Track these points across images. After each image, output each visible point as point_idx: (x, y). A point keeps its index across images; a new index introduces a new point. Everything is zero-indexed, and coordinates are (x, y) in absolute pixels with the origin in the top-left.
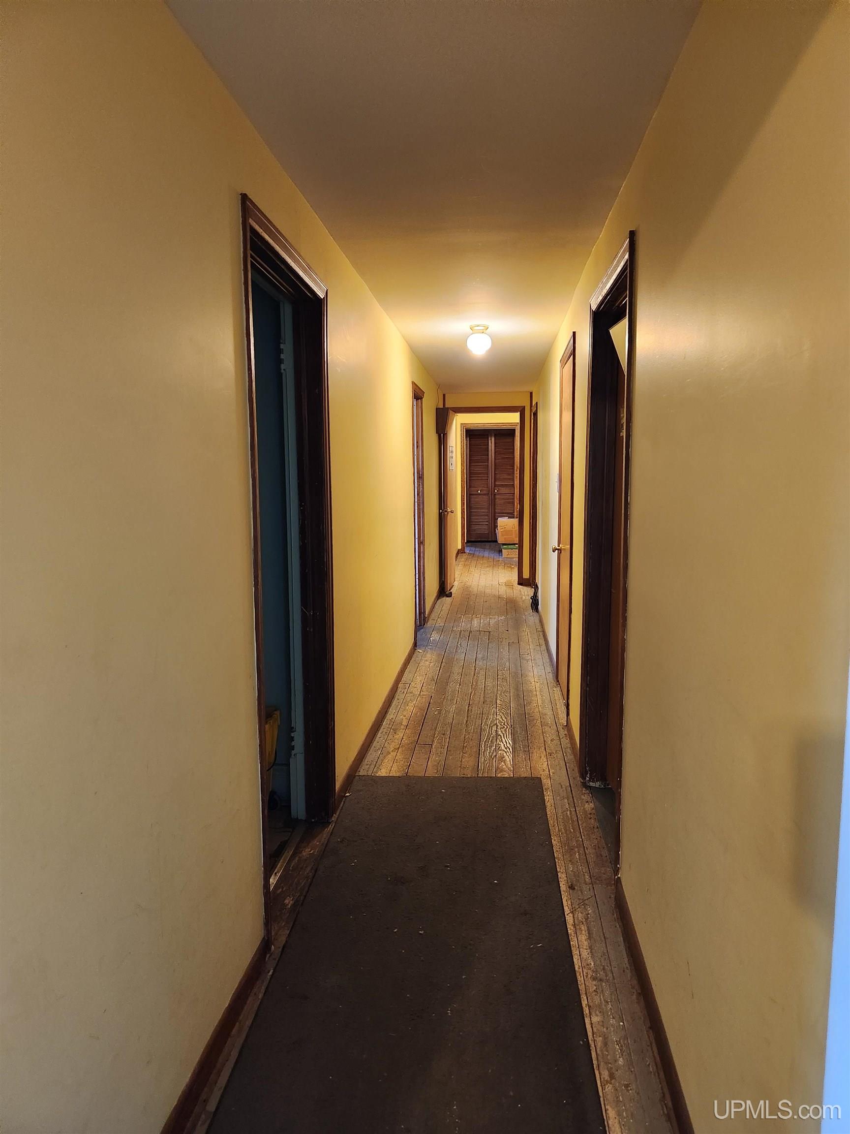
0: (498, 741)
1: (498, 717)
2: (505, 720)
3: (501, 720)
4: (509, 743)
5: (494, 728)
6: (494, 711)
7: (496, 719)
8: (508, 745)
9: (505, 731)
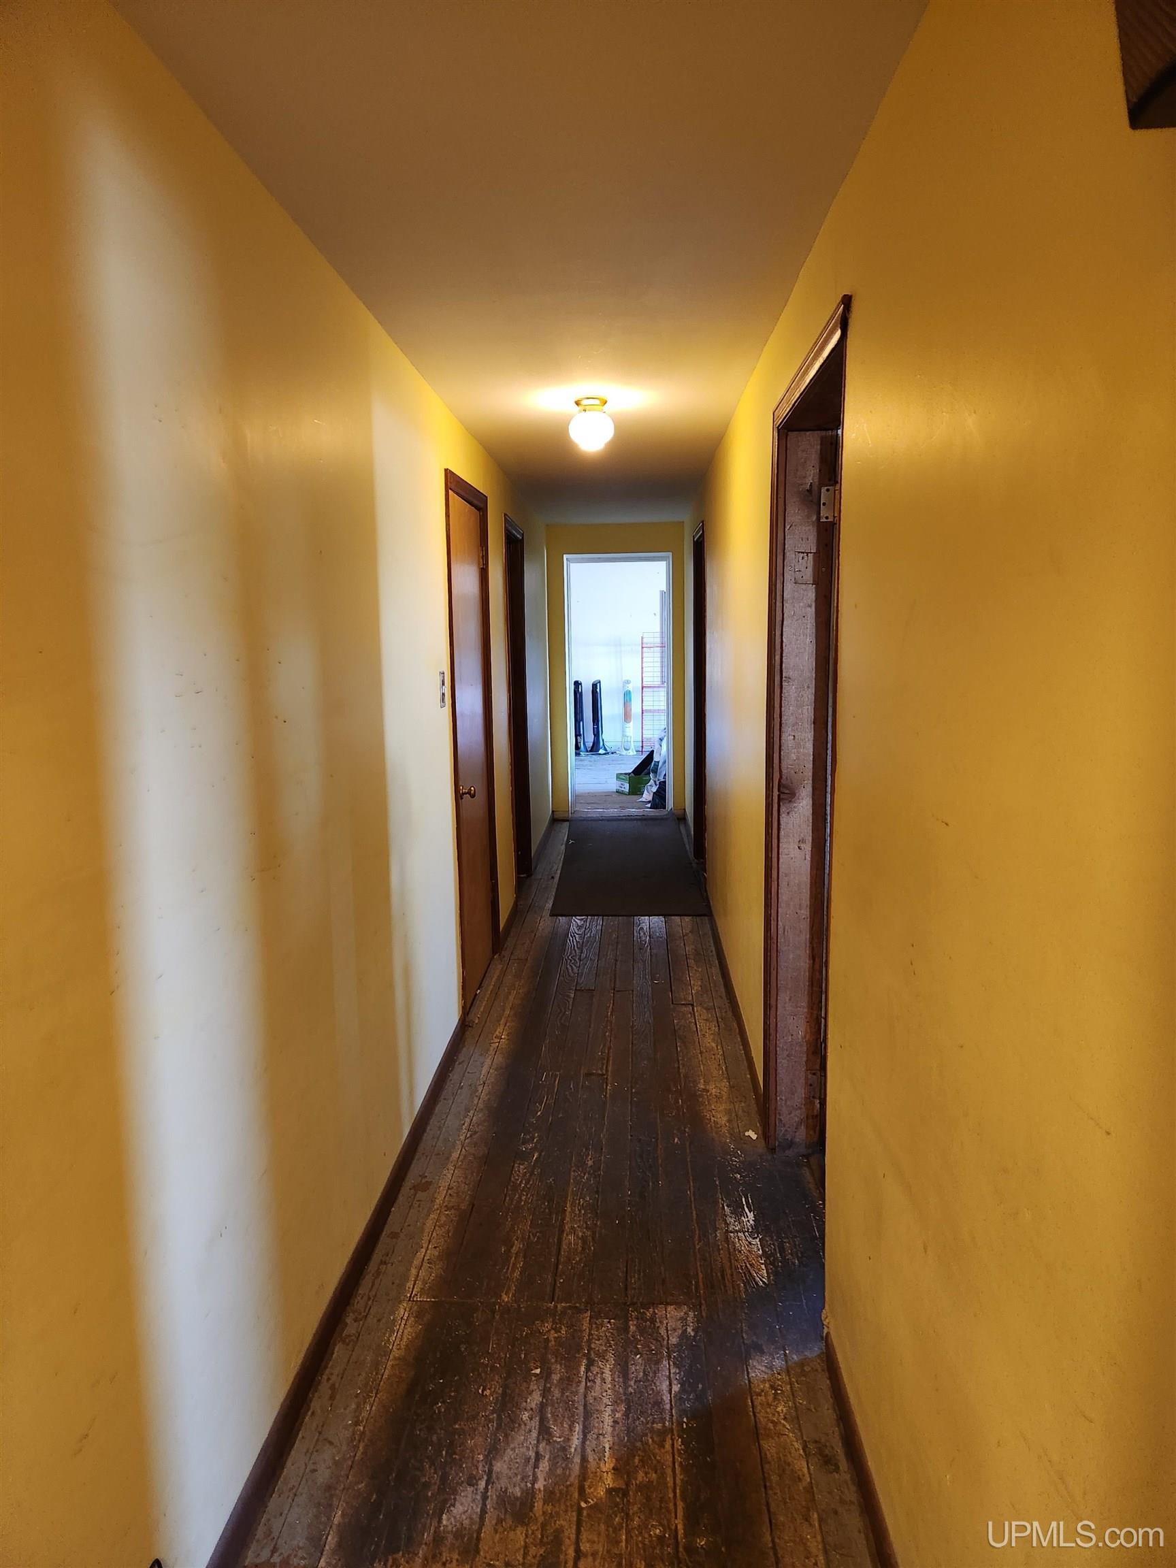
0: (581, 943)
1: (576, 970)
2: (568, 966)
3: (574, 966)
4: (570, 940)
5: (583, 956)
6: (581, 978)
7: (579, 967)
8: (571, 939)
9: (571, 953)
